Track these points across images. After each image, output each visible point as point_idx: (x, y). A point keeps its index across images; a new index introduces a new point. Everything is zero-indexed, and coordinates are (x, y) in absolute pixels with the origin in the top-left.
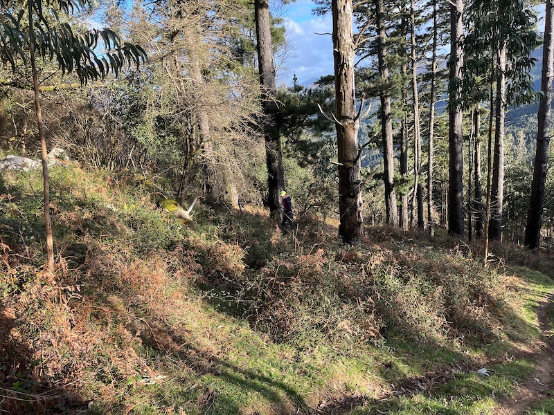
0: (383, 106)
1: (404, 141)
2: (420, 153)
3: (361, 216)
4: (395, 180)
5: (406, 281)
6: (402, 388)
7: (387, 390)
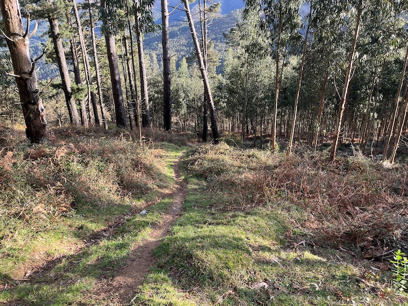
0: (52, 27)
1: (75, 57)
2: (89, 67)
3: (45, 120)
4: (72, 89)
5: (86, 165)
6: (92, 240)
7: (81, 245)
